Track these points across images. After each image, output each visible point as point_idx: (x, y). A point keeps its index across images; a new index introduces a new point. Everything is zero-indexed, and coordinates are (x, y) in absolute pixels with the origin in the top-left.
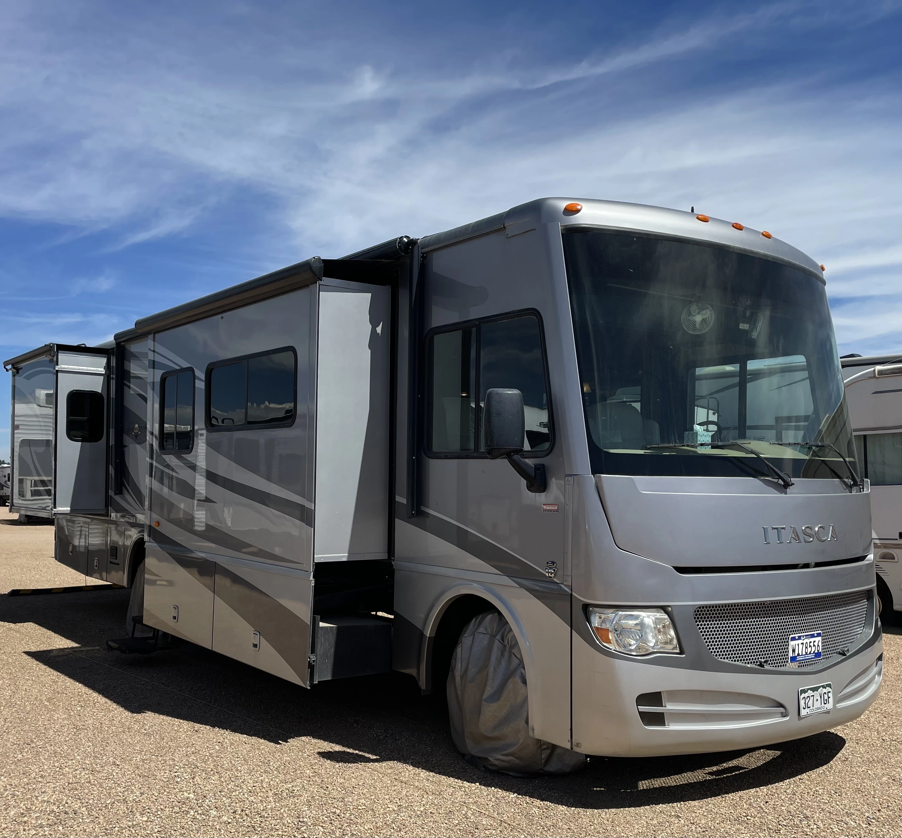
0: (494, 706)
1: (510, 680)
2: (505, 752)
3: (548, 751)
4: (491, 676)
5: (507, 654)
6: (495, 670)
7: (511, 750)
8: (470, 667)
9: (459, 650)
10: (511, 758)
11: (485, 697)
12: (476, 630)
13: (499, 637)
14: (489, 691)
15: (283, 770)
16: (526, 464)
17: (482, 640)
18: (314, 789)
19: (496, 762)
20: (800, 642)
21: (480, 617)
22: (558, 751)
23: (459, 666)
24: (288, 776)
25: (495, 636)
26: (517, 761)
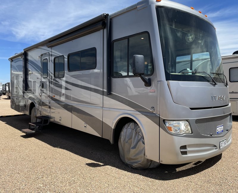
0: (134, 150)
1: (139, 143)
2: (138, 163)
3: (150, 163)
4: (133, 141)
5: (137, 135)
6: (134, 139)
7: (139, 163)
8: (126, 138)
9: (122, 133)
10: (139, 165)
11: (131, 147)
12: (128, 127)
13: (135, 130)
14: (132, 146)
15: (71, 172)
16: (145, 78)
17: (129, 130)
18: (81, 179)
19: (135, 166)
20: (219, 128)
21: (128, 124)
22: (153, 162)
23: (122, 137)
24: (73, 175)
25: (134, 129)
26: (141, 166)
